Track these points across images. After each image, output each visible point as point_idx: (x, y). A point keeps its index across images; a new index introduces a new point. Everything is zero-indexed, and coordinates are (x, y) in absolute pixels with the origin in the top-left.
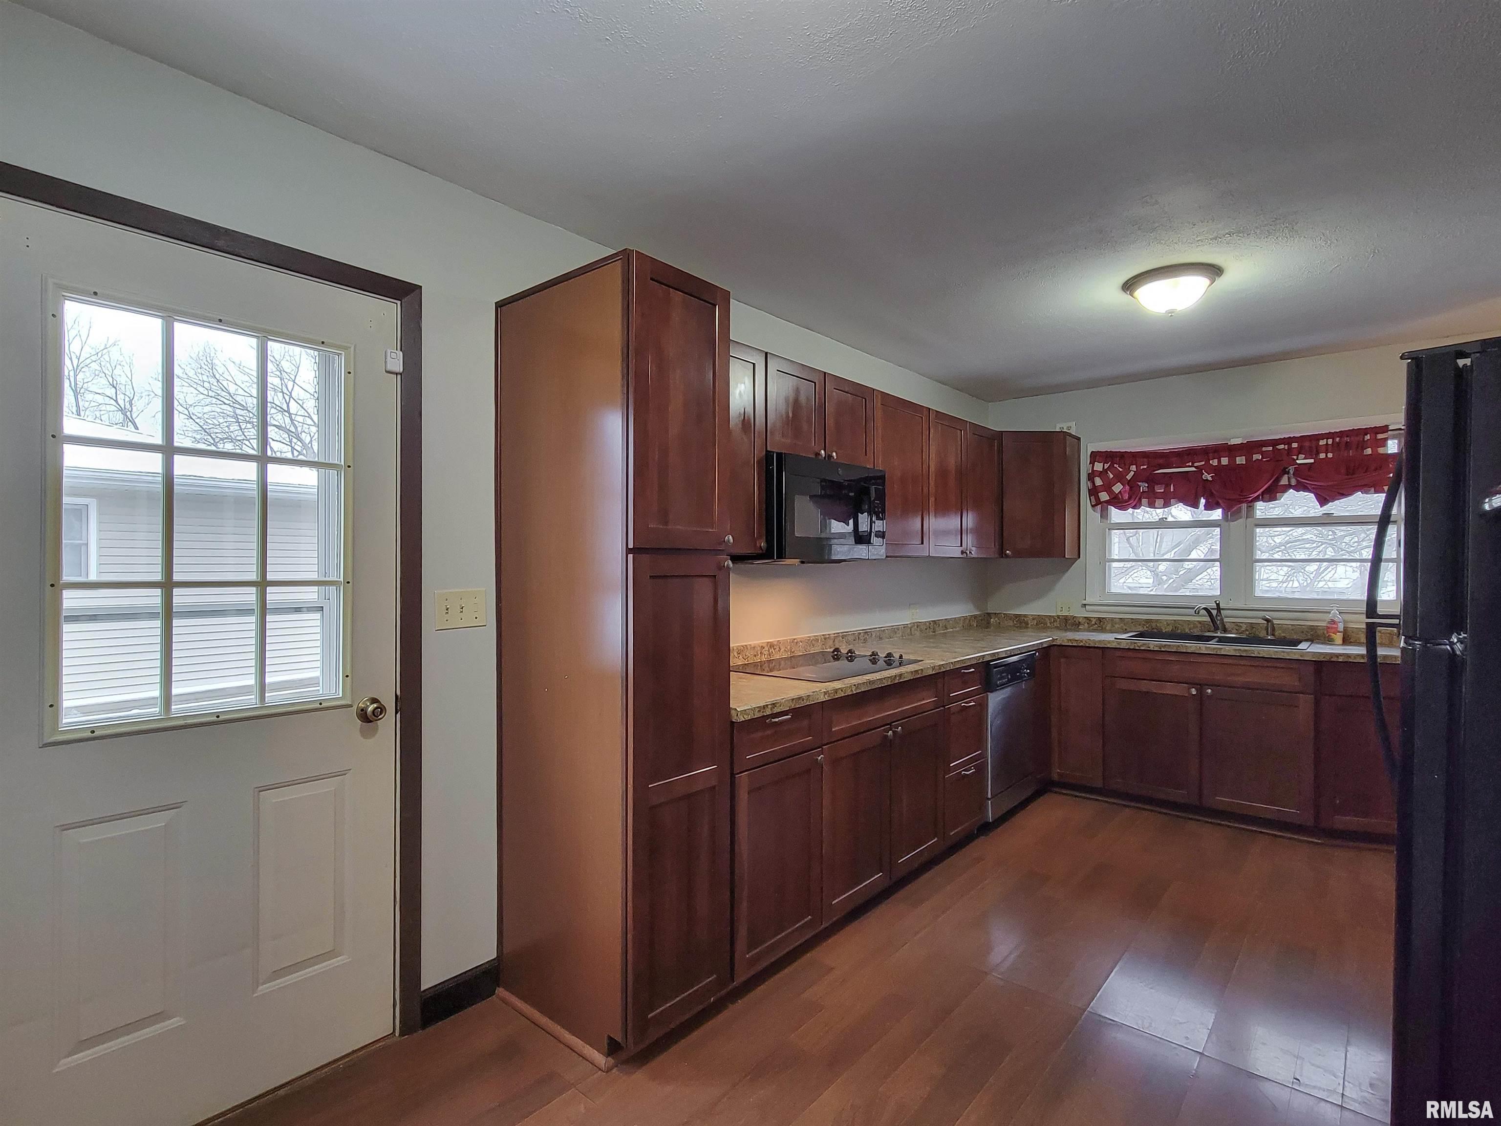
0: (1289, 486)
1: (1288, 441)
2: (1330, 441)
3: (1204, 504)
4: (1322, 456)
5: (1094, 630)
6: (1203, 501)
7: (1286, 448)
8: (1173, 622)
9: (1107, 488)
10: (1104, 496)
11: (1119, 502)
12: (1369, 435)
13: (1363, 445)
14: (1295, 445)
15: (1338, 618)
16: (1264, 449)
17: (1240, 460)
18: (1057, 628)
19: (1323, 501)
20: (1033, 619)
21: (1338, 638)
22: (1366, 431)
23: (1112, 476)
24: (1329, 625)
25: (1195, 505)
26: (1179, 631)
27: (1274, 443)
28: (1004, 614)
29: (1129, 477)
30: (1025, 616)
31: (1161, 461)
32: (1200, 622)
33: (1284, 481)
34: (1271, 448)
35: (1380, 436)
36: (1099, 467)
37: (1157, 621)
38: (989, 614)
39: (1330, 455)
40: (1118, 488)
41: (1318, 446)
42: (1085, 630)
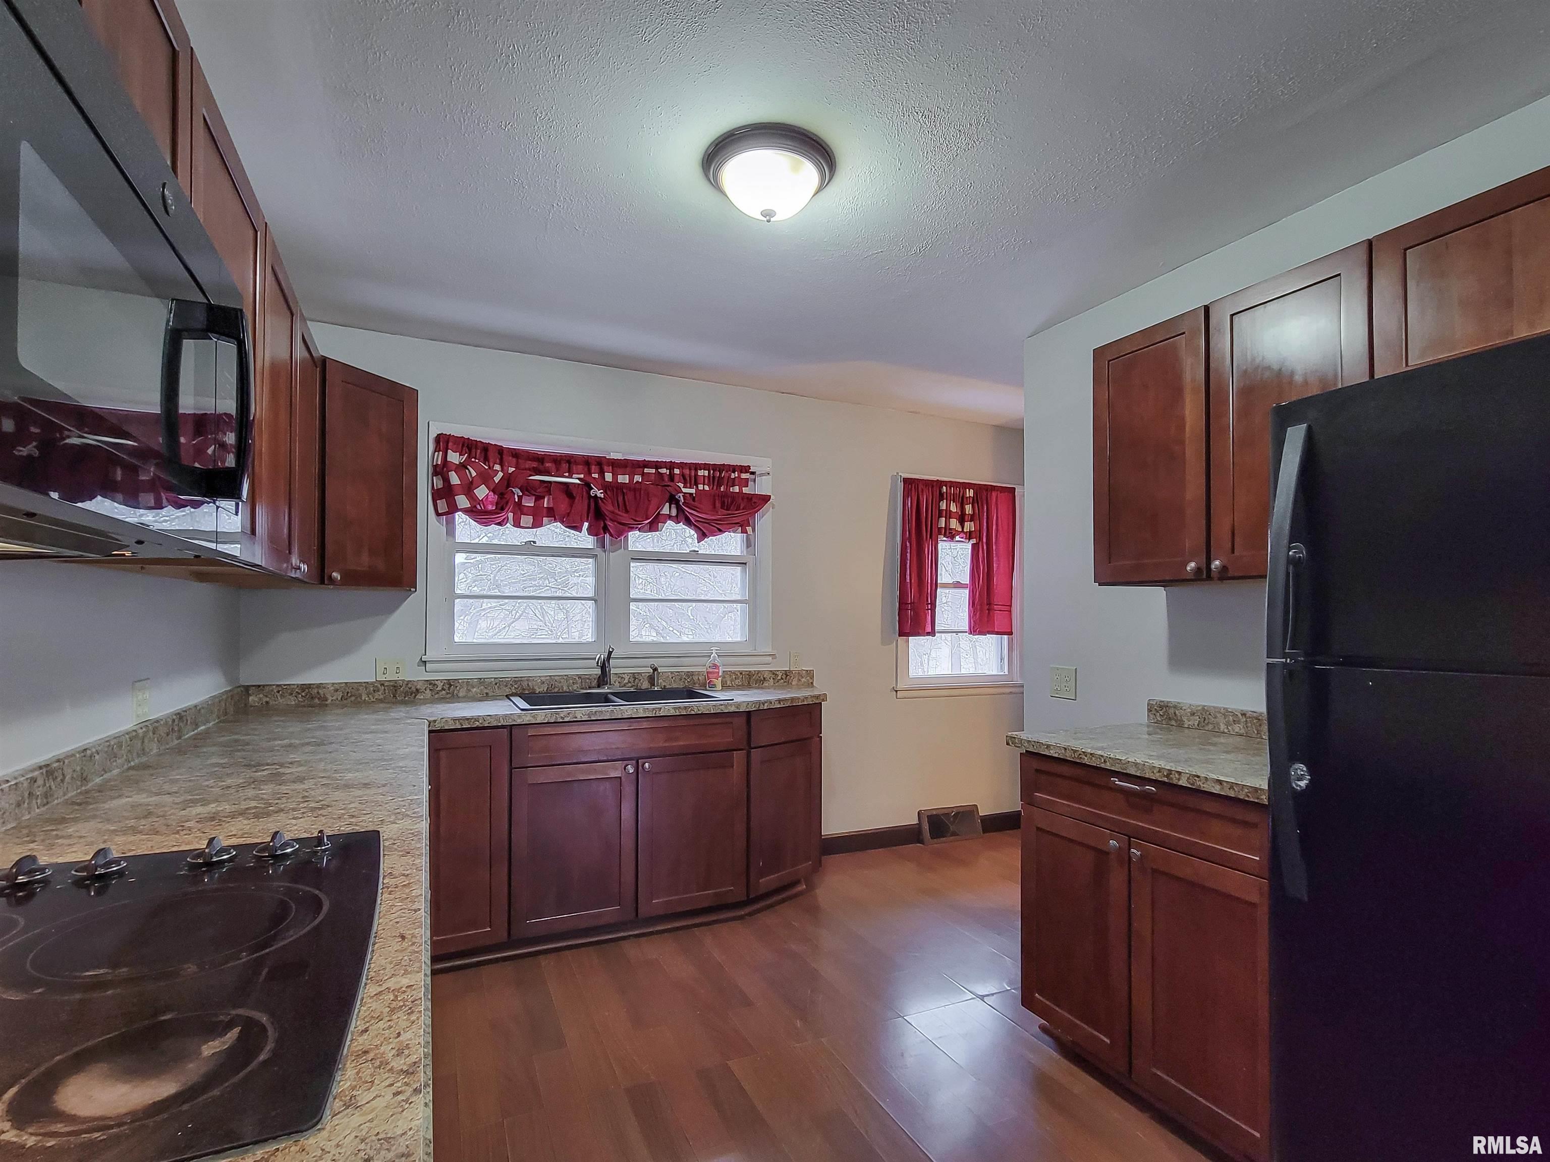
0: (670, 517)
1: (671, 466)
2: (706, 473)
3: (586, 527)
4: (701, 487)
5: (443, 700)
6: (586, 525)
7: (668, 473)
8: (548, 678)
9: (468, 489)
10: (462, 501)
11: (479, 513)
12: (736, 473)
13: (733, 483)
14: (677, 471)
15: (718, 661)
16: (646, 470)
17: (623, 479)
18: (381, 701)
19: (702, 536)
20: (337, 690)
21: (718, 683)
22: (734, 468)
23: (474, 474)
24: (710, 670)
25: (578, 528)
26: (556, 690)
27: (657, 465)
28: (278, 686)
29: (497, 479)
30: (319, 686)
31: (535, 464)
32: (580, 677)
33: (665, 510)
34: (653, 471)
35: (744, 476)
36: (454, 458)
37: (528, 679)
38: (247, 688)
39: (707, 488)
40: (482, 492)
41: (696, 475)
42: (425, 702)
